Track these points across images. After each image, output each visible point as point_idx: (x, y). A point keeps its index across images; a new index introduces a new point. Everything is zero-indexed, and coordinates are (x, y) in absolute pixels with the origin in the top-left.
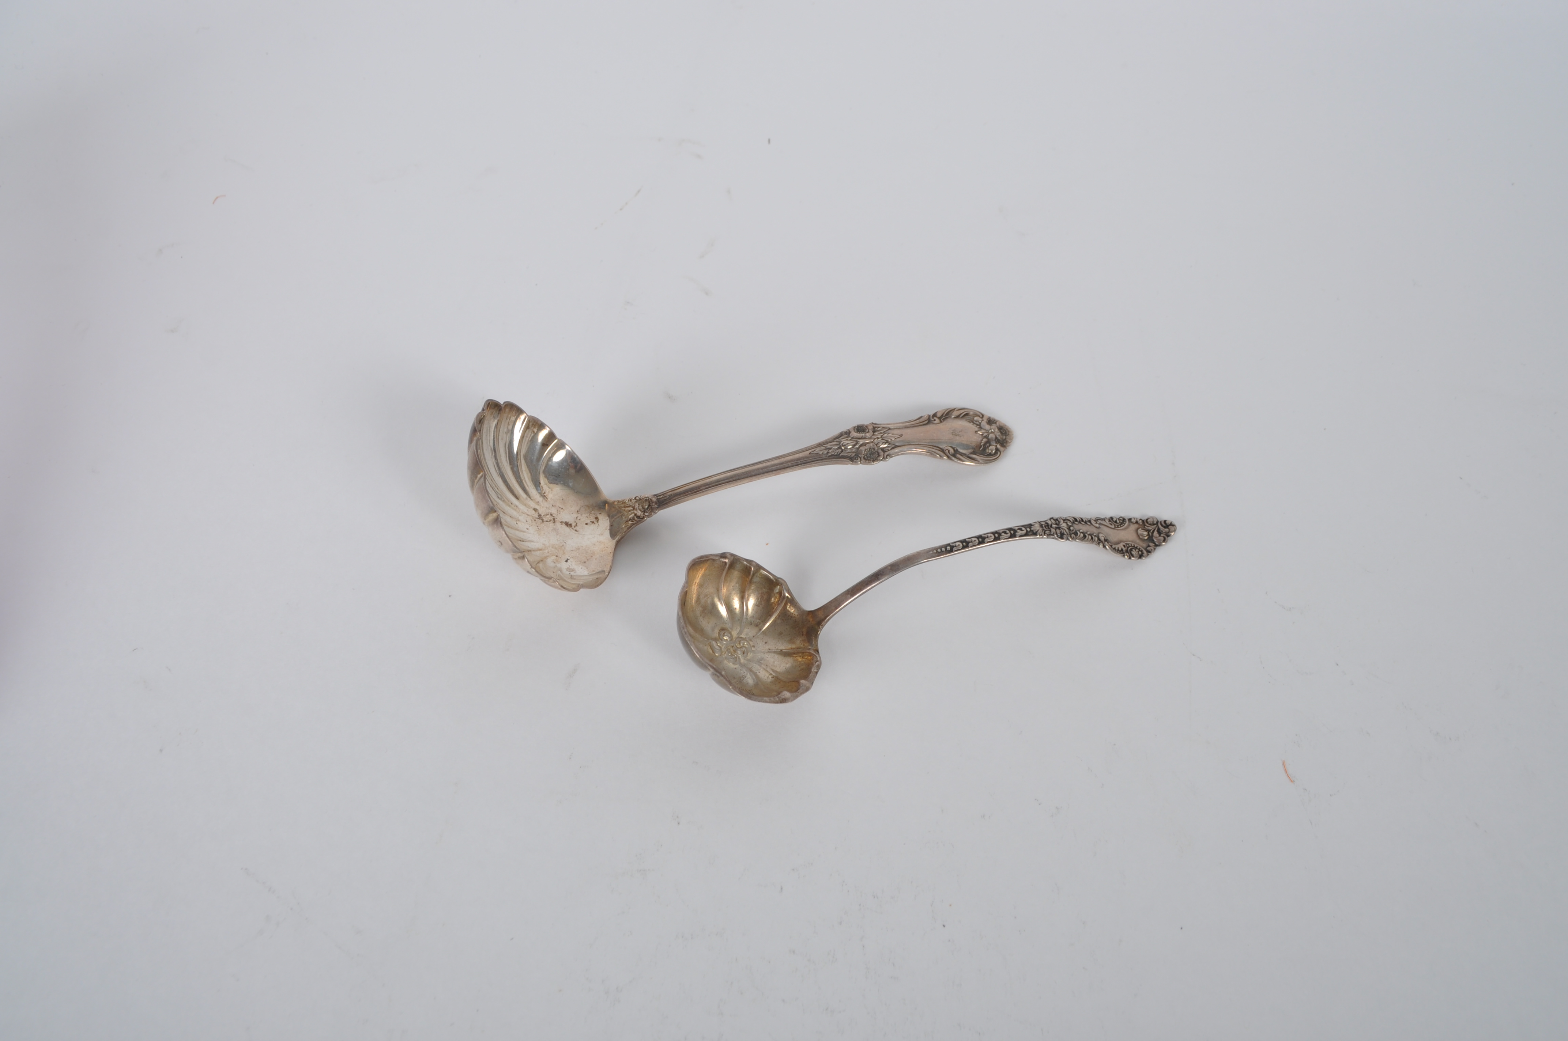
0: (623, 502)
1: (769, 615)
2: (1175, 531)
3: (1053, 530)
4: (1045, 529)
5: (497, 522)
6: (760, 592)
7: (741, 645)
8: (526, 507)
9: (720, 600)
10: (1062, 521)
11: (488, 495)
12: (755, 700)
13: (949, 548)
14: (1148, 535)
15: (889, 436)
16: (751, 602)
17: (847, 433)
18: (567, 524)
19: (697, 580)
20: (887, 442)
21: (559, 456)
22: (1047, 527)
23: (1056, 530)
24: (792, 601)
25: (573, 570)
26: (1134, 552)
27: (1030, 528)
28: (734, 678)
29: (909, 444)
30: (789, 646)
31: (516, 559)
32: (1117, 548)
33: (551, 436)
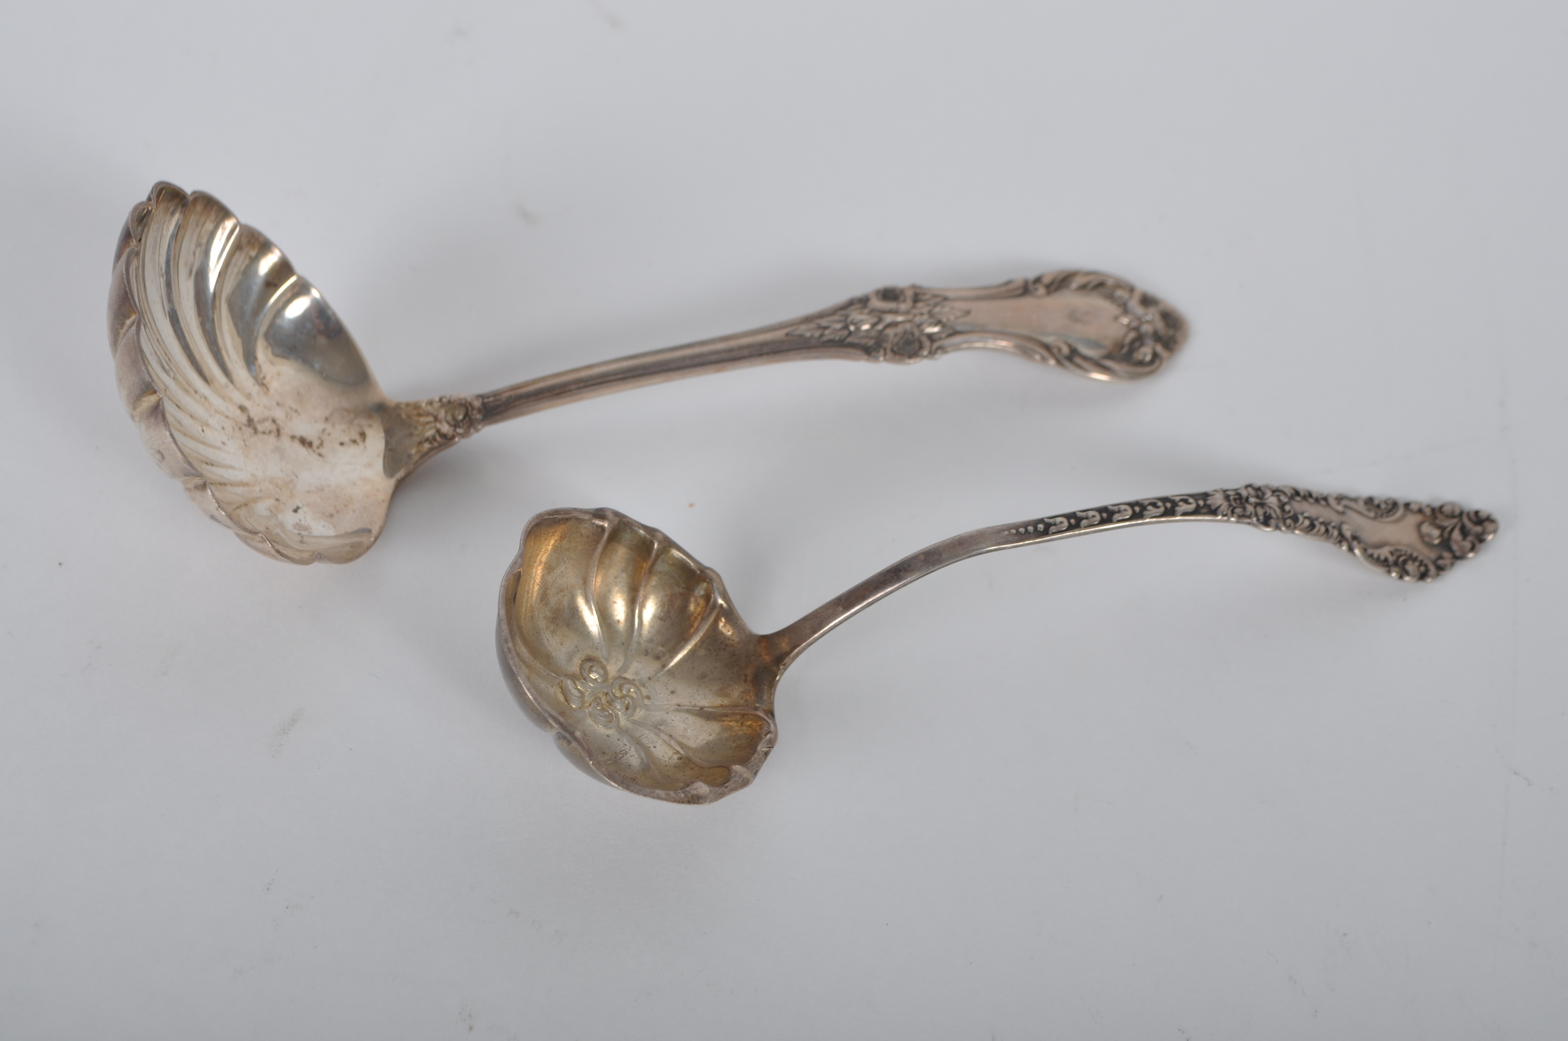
0: (417, 406)
1: (683, 639)
2: (1495, 531)
3: (1250, 509)
4: (1234, 504)
5: (157, 412)
6: (669, 592)
7: (624, 692)
8: (225, 400)
9: (587, 601)
10: (1269, 493)
11: (142, 358)
12: (638, 792)
13: (1041, 527)
14: (1441, 535)
15: (946, 312)
16: (650, 610)
17: (863, 302)
18: (303, 441)
19: (543, 556)
20: (938, 323)
21: (297, 309)
22: (1238, 501)
23: (1255, 507)
24: (730, 614)
25: (306, 528)
26: (1410, 567)
27: (1205, 500)
28: (604, 753)
29: (981, 330)
30: (718, 701)
31: (189, 490)
32: (1375, 556)
33: (283, 269)
